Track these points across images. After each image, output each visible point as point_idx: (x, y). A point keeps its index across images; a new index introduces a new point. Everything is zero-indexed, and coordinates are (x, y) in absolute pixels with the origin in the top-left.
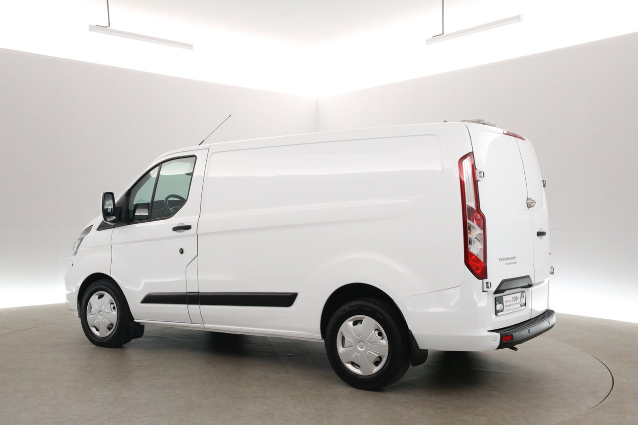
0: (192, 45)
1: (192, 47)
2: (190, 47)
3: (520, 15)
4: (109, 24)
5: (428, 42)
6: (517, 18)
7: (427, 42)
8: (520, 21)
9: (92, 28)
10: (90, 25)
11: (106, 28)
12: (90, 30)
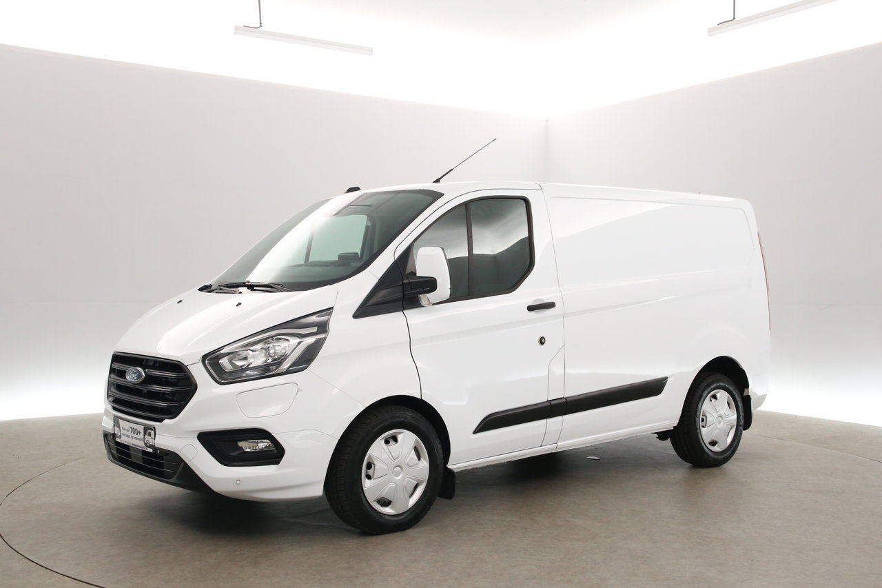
0: (372, 49)
1: (372, 51)
2: (369, 51)
4: (261, 23)
5: (711, 31)
7: (709, 32)
9: (238, 30)
10: (236, 26)
11: (256, 29)
12: (235, 33)
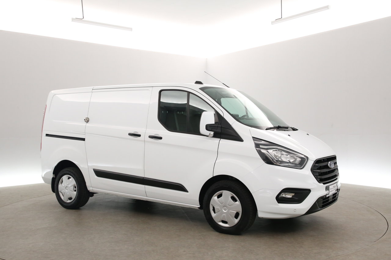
1: (132, 29)
2: (131, 29)
3: (328, 6)
4: (83, 17)
5: (273, 23)
6: (327, 7)
7: (272, 23)
8: (328, 9)
9: (73, 20)
10: (72, 18)
11: (81, 20)
12: (72, 21)
